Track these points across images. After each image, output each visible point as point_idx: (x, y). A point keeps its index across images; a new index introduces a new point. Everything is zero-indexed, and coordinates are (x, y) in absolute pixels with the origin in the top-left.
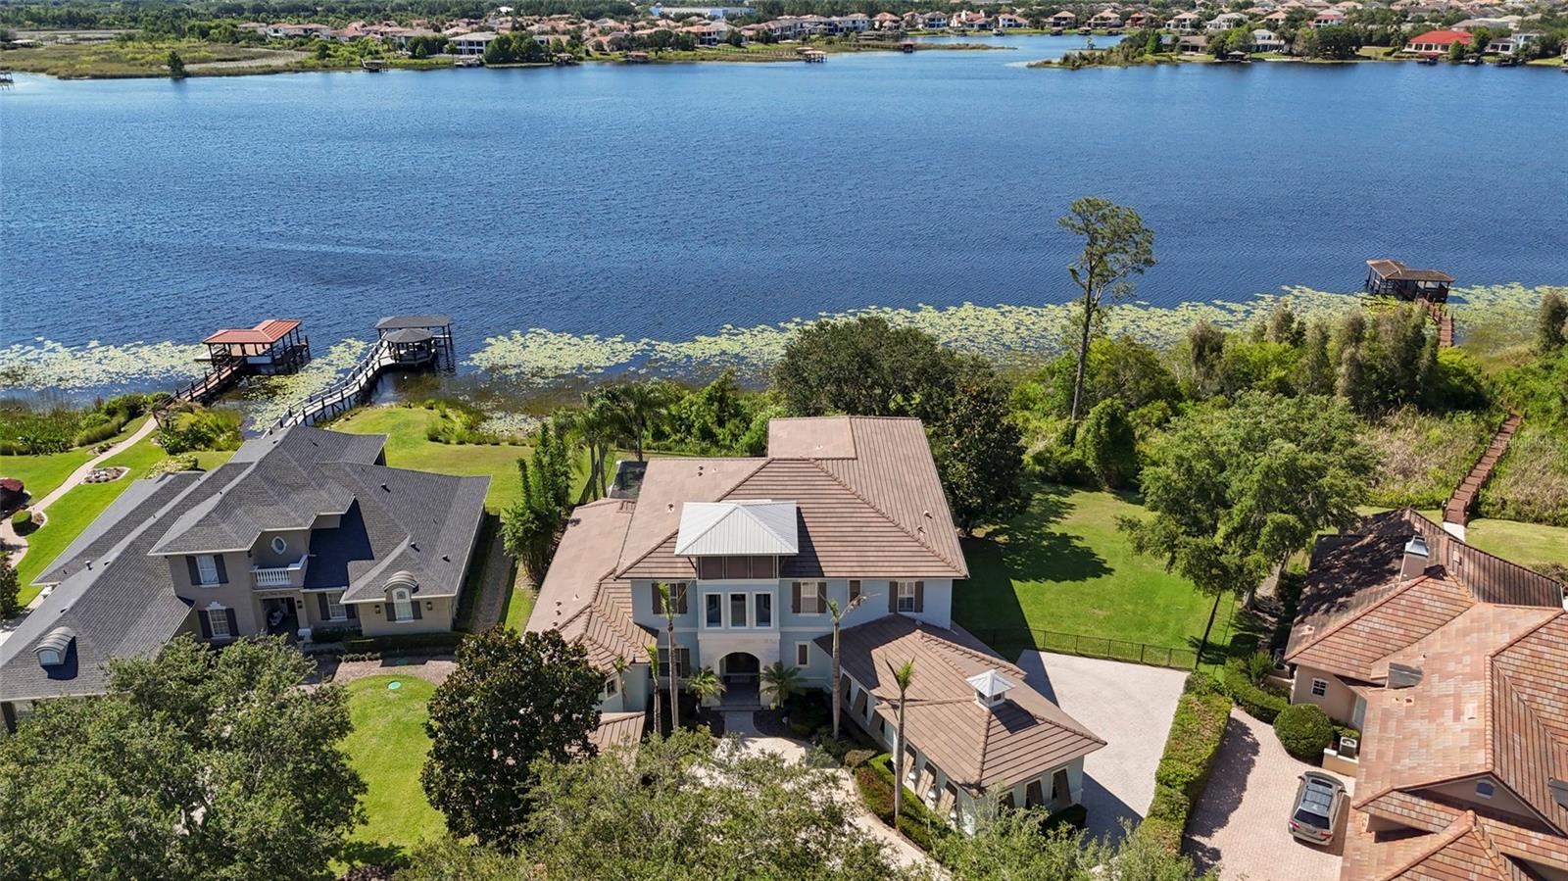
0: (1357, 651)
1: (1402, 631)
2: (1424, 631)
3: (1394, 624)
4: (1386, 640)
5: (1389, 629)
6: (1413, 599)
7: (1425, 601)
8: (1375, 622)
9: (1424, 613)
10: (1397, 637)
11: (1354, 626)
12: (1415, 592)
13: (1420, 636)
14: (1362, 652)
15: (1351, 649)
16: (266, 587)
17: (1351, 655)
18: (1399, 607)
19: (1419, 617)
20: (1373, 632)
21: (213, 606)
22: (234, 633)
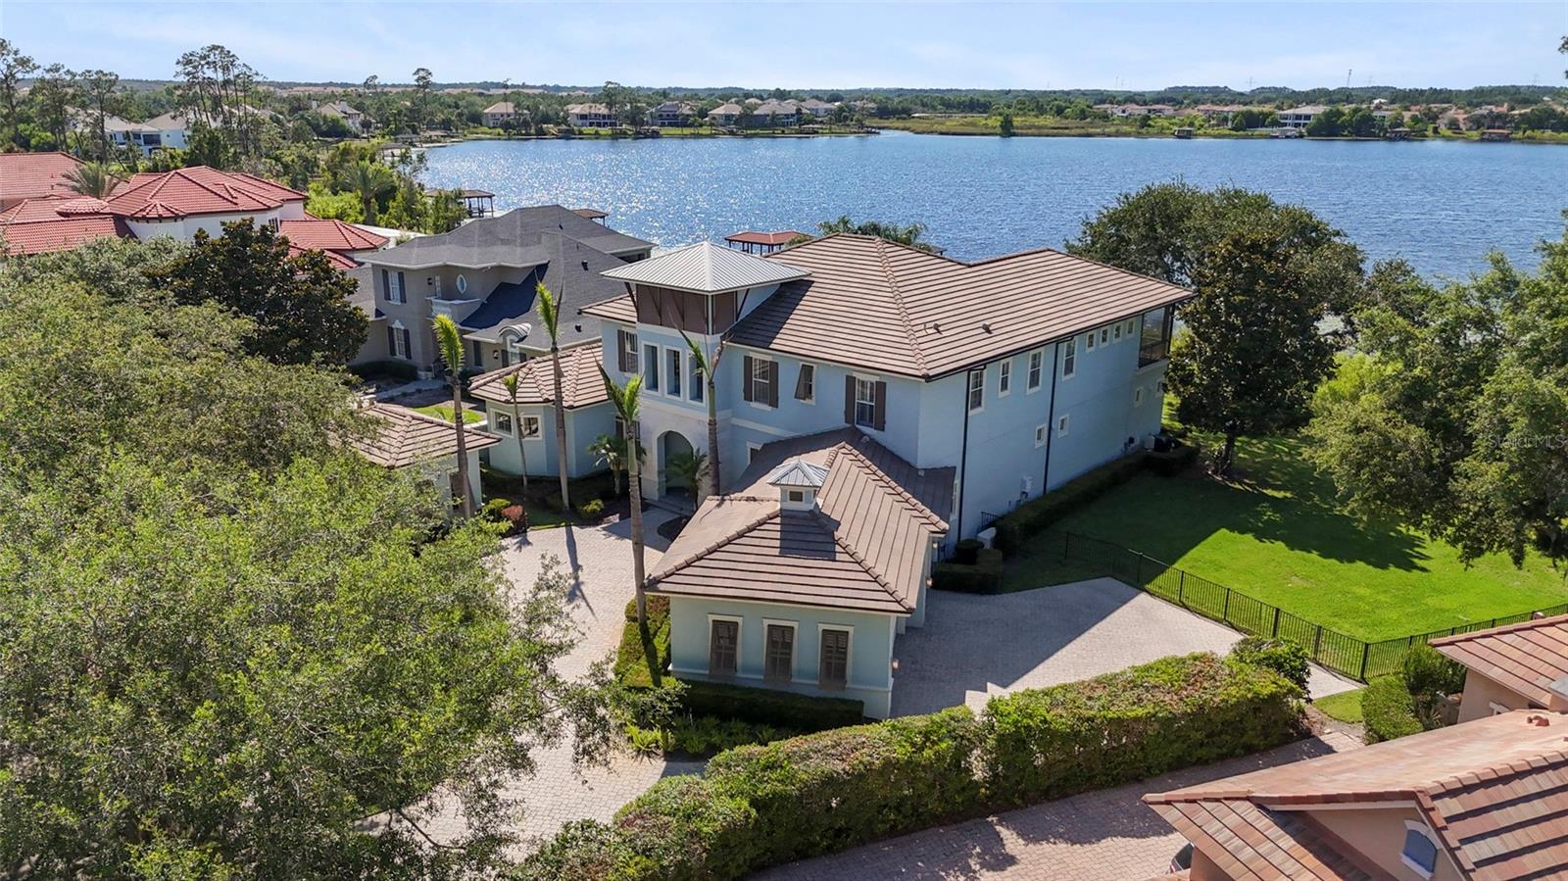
21: (397, 325)
22: (409, 356)
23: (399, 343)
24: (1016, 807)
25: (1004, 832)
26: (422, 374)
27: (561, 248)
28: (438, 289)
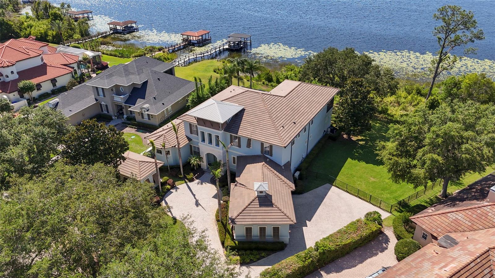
0: (443, 225)
1: (470, 224)
2: (481, 227)
3: (468, 219)
4: (460, 225)
5: (464, 221)
6: (485, 211)
7: (490, 214)
8: (460, 216)
9: (486, 219)
10: (466, 226)
11: (449, 215)
12: (488, 209)
13: (478, 229)
14: (446, 227)
15: (441, 224)
16: (116, 101)
17: (440, 226)
18: (475, 213)
19: (482, 221)
20: (456, 220)
21: (103, 103)
22: (108, 112)
23: (104, 108)
24: (323, 266)
25: (322, 272)
26: (113, 117)
27: (150, 74)
28: (115, 91)
